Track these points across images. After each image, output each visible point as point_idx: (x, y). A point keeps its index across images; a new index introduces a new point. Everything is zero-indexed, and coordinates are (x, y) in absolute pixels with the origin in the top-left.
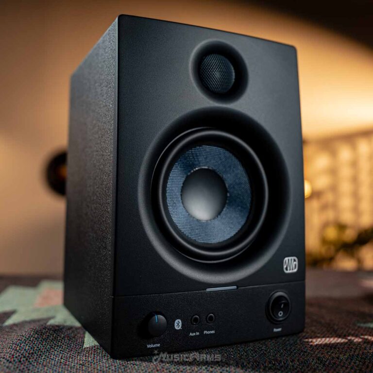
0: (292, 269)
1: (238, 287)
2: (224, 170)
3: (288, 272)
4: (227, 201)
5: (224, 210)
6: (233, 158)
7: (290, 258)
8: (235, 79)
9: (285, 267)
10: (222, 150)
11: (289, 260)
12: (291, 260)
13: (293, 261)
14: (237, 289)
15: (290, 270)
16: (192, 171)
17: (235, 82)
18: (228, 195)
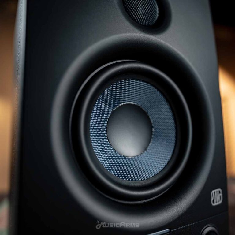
0: (218, 202)
1: (170, 230)
2: (149, 105)
3: (215, 204)
4: (153, 136)
5: (150, 145)
6: (158, 93)
7: (216, 190)
8: (159, 14)
9: (212, 200)
10: (147, 85)
11: (215, 192)
12: (217, 192)
13: (218, 192)
14: (170, 231)
15: (216, 202)
16: (118, 106)
17: (159, 16)
18: (153, 130)
